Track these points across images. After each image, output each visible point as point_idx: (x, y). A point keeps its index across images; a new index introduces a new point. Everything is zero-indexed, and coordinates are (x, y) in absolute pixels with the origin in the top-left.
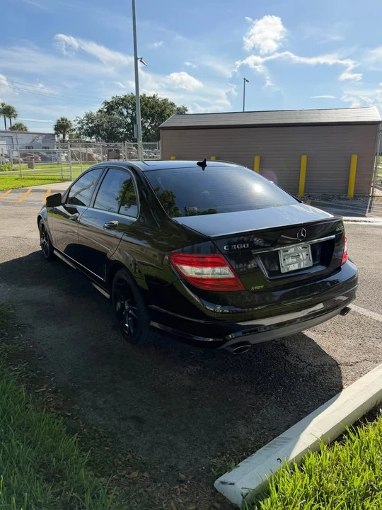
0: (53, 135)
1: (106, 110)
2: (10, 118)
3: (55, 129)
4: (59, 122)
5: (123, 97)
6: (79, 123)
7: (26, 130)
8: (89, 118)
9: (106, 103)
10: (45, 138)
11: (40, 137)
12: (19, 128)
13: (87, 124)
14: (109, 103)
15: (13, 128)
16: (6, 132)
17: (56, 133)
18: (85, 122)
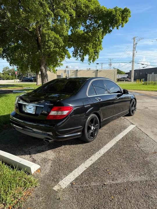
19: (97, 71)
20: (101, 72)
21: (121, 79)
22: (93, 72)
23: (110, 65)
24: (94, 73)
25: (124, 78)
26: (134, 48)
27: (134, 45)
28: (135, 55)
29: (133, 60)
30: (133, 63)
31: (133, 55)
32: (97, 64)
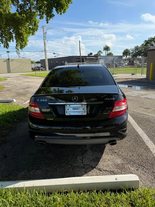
0: (122, 56)
1: (145, 44)
2: (108, 51)
3: (123, 54)
4: (125, 51)
5: (153, 37)
6: (132, 51)
7: (112, 55)
8: (137, 48)
9: (146, 41)
10: (119, 57)
11: (117, 58)
12: (110, 54)
13: (135, 51)
14: (147, 41)
15: (108, 55)
16: (106, 56)
17: (123, 55)
18: (134, 50)
19: (8, 60)
20: (13, 61)
21: (36, 69)
22: (4, 62)
23: (19, 54)
24: (6, 63)
25: (38, 67)
26: (44, 37)
27: (44, 34)
28: (46, 44)
29: (45, 49)
30: (45, 52)
31: (45, 45)
32: (7, 52)
